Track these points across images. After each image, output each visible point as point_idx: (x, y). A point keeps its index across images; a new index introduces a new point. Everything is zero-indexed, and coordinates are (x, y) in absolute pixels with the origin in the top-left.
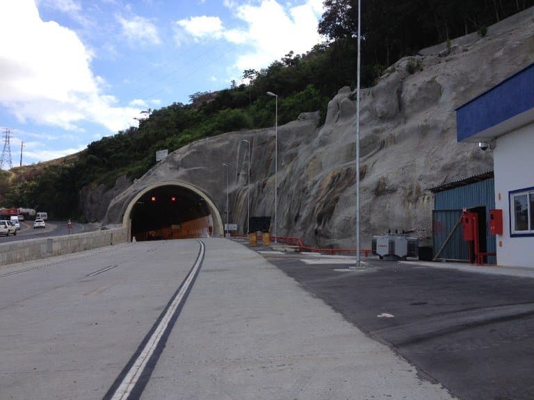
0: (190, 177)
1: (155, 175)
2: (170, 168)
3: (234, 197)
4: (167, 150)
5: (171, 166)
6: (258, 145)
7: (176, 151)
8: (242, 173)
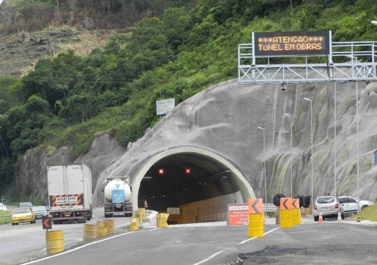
0: (208, 139)
1: (159, 137)
2: (180, 127)
3: (271, 167)
4: (173, 100)
5: (181, 123)
6: (304, 91)
7: (186, 101)
8: (282, 131)
